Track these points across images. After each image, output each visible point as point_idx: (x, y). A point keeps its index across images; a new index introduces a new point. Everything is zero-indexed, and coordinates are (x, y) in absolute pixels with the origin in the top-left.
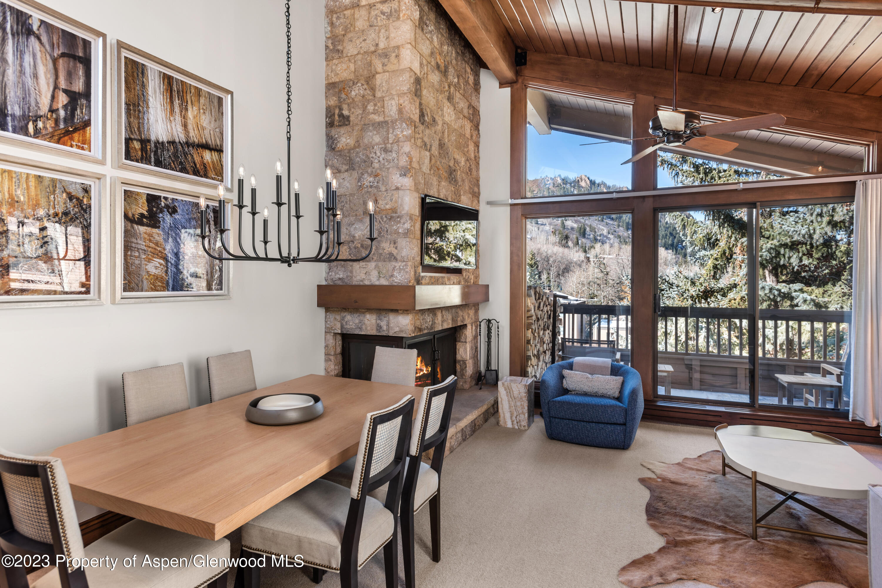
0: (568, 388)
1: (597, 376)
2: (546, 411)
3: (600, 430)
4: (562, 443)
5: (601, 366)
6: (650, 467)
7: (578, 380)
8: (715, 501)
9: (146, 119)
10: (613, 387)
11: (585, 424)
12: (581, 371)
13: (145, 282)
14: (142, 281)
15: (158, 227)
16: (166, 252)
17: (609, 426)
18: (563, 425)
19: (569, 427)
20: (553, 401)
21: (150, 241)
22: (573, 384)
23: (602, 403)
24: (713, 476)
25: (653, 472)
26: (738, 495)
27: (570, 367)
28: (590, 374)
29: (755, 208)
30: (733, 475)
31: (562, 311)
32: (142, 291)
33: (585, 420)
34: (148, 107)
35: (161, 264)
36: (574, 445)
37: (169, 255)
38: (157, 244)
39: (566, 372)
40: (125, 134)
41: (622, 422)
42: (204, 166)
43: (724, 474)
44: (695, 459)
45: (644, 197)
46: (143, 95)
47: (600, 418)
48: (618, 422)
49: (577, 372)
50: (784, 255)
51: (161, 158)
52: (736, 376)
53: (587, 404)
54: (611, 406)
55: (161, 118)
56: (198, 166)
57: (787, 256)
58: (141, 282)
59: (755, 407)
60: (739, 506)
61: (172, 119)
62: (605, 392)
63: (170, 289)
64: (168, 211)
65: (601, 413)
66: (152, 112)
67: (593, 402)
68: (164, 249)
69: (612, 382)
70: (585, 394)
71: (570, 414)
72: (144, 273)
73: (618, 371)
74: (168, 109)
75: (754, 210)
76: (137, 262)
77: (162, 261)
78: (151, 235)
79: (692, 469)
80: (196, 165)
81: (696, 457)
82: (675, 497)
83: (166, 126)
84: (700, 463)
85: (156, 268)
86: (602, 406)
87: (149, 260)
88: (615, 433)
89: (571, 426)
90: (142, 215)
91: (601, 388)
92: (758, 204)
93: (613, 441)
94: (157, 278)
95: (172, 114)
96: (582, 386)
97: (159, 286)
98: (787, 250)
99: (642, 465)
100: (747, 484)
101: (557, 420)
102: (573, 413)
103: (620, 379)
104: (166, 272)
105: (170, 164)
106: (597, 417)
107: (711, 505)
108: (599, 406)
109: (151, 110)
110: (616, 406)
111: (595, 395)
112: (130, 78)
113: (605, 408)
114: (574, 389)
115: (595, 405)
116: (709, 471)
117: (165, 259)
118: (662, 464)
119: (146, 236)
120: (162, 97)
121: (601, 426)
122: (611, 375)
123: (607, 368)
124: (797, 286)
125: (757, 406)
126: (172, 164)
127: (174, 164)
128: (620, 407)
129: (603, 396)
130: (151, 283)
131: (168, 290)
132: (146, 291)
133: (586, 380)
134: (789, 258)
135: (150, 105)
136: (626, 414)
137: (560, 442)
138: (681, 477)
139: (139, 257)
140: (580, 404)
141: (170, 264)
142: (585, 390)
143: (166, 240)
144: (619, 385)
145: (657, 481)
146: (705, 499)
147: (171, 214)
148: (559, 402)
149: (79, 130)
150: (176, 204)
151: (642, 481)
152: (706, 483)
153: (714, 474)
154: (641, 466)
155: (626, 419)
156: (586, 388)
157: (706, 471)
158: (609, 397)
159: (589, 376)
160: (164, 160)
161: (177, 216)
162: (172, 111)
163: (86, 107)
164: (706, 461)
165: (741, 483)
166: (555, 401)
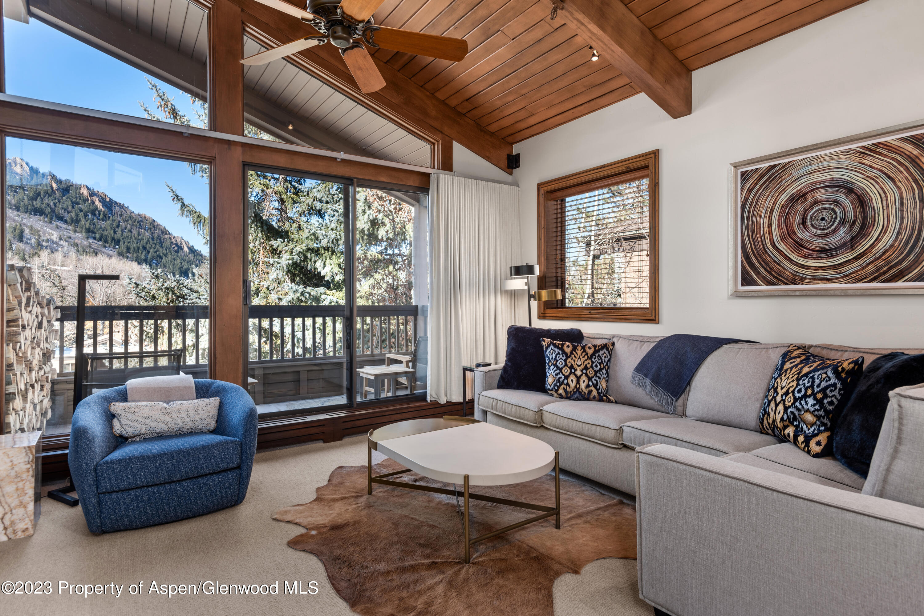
0: (124, 433)
1: (179, 402)
2: (90, 486)
3: (200, 488)
4: (123, 534)
5: (179, 387)
6: (289, 517)
7: (145, 415)
8: (394, 532)
10: (208, 414)
11: (173, 486)
12: (147, 401)
17: (215, 477)
18: (128, 501)
19: (142, 501)
20: (106, 463)
22: (136, 423)
23: (203, 443)
24: (363, 500)
25: (297, 524)
26: (405, 513)
27: (123, 397)
28: (165, 402)
29: (352, 184)
30: (380, 490)
31: (59, 316)
33: (174, 479)
36: (149, 529)
39: (117, 407)
41: (236, 465)
43: (370, 493)
44: (327, 485)
45: (229, 143)
47: (202, 468)
48: (231, 466)
49: (140, 403)
50: (311, 260)
52: (299, 381)
53: (177, 452)
54: (219, 444)
57: (313, 260)
59: (353, 407)
60: (418, 527)
62: (193, 425)
65: (202, 460)
67: (187, 446)
69: (205, 408)
70: (161, 436)
71: (145, 476)
73: (208, 390)
75: (350, 187)
79: (335, 500)
81: (326, 483)
82: (351, 549)
84: (336, 488)
86: (203, 448)
88: (224, 486)
89: (146, 498)
91: (190, 419)
92: (355, 180)
93: (222, 498)
96: (153, 424)
98: (313, 255)
99: (275, 520)
100: (400, 496)
101: (114, 495)
102: (152, 473)
103: (215, 401)
106: (196, 468)
107: (395, 539)
108: (198, 449)
110: (226, 442)
111: (179, 434)
113: (209, 449)
114: (136, 433)
115: (193, 449)
116: (353, 494)
118: (298, 508)
121: (201, 480)
122: (197, 398)
123: (189, 388)
124: (322, 289)
125: (355, 405)
128: (232, 442)
129: (192, 433)
133: (160, 413)
134: (315, 262)
136: (242, 450)
137: (118, 535)
138: (332, 516)
140: (165, 454)
142: (158, 431)
144: (215, 411)
145: (312, 535)
146: (383, 535)
148: (120, 461)
151: (294, 544)
152: (364, 513)
153: (362, 496)
154: (275, 523)
155: (241, 458)
156: (160, 426)
157: (352, 497)
158: (202, 432)
159: (165, 405)
164: (341, 484)
165: (393, 496)
166: (112, 462)
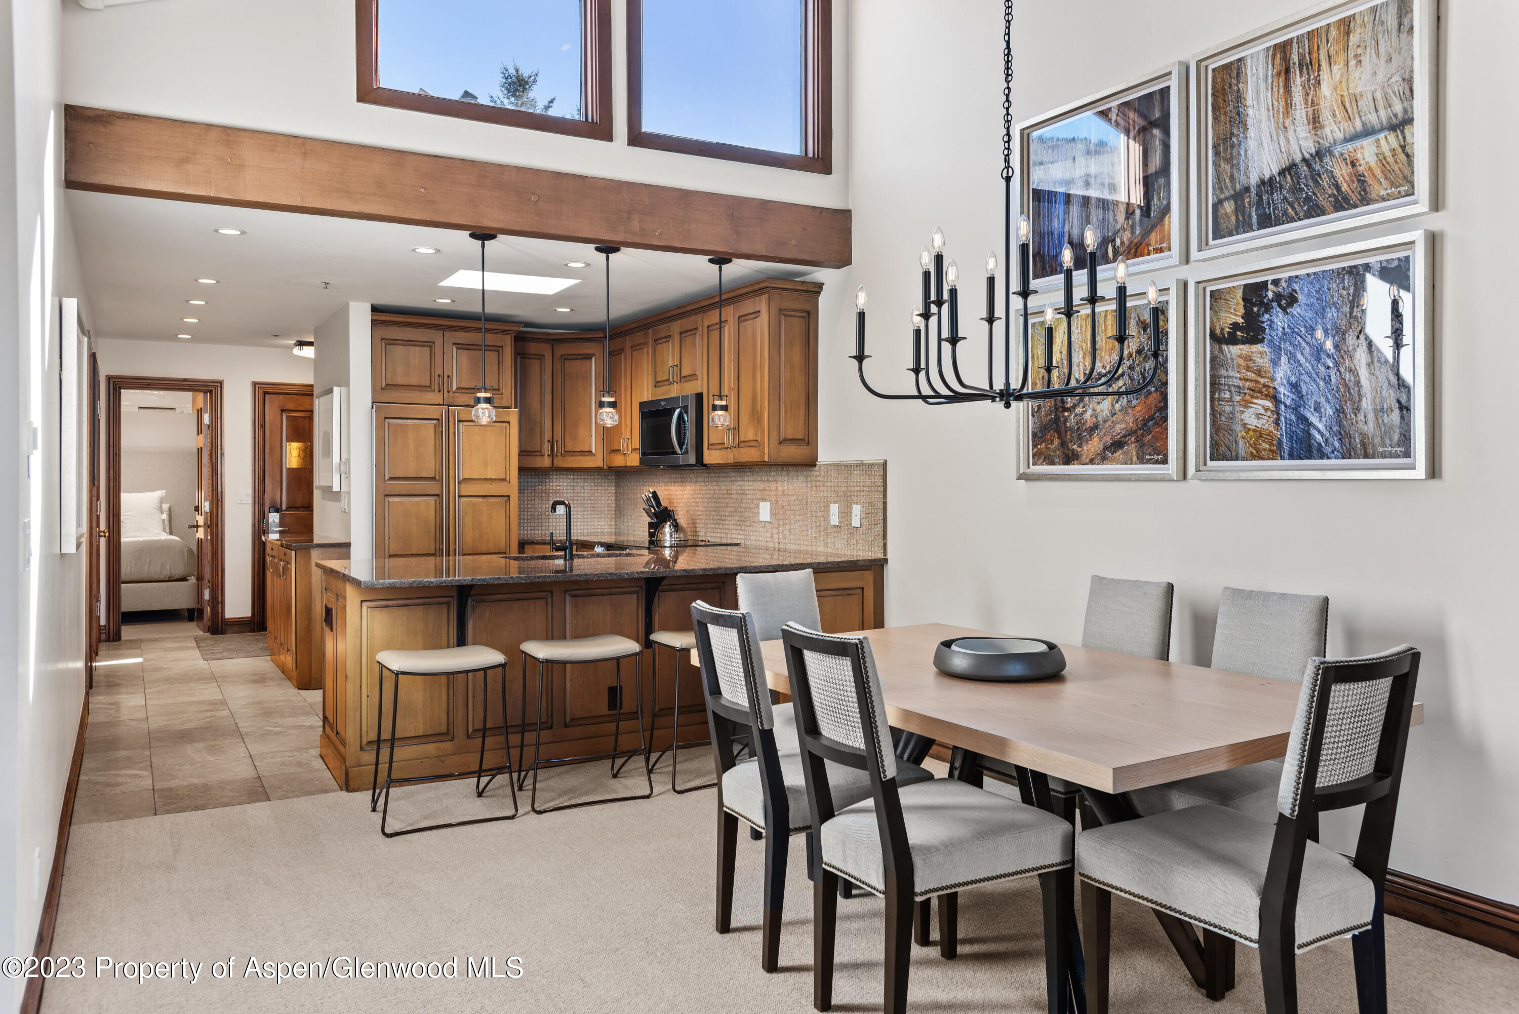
9: (1242, 153)
13: (1241, 443)
14: (1236, 442)
15: (1262, 341)
16: (1276, 384)
21: (1248, 368)
32: (1237, 459)
34: (1246, 128)
35: (1267, 409)
37: (1282, 390)
38: (1259, 373)
40: (1213, 198)
42: (1359, 181)
46: (1238, 114)
51: (1269, 208)
55: (1268, 135)
56: (1345, 187)
58: (1234, 444)
61: (1287, 123)
63: (1286, 455)
64: (1280, 306)
66: (1252, 135)
68: (1273, 380)
72: (1238, 428)
74: (1281, 110)
76: (1227, 409)
77: (1268, 404)
78: (1248, 358)
80: (1338, 187)
83: (1276, 145)
85: (1259, 416)
87: (1246, 404)
90: (1235, 326)
94: (1259, 434)
95: (1288, 113)
97: (1265, 450)
104: (1277, 423)
105: (1285, 213)
109: (1251, 133)
112: (1220, 100)
117: (1275, 399)
119: (1241, 361)
120: (1269, 95)
126: (1290, 210)
127: (1293, 208)
130: (1250, 445)
131: (1282, 458)
132: (1244, 459)
135: (1250, 122)
139: (1231, 400)
141: (1283, 407)
143: (1275, 362)
147: (1284, 310)
149: (1156, 226)
150: (1296, 287)
160: (1274, 210)
161: (1296, 310)
162: (1289, 105)
163: (1164, 187)
